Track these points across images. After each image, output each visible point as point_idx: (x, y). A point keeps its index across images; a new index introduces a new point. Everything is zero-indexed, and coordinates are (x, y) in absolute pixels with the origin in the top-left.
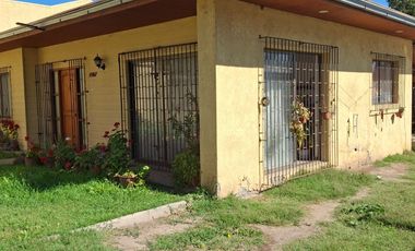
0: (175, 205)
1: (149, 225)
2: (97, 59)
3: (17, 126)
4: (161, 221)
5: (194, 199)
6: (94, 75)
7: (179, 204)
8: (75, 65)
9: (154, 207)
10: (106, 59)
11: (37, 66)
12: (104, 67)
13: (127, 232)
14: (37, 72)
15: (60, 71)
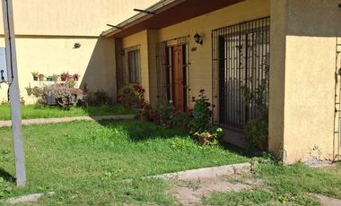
0: (239, 166)
1: (211, 180)
2: (197, 36)
3: (144, 90)
4: (223, 178)
5: (260, 162)
6: (194, 49)
7: (244, 165)
8: (182, 41)
9: (219, 165)
10: (204, 35)
11: (158, 44)
12: (201, 43)
13: (190, 184)
14: (157, 49)
15: (172, 48)
